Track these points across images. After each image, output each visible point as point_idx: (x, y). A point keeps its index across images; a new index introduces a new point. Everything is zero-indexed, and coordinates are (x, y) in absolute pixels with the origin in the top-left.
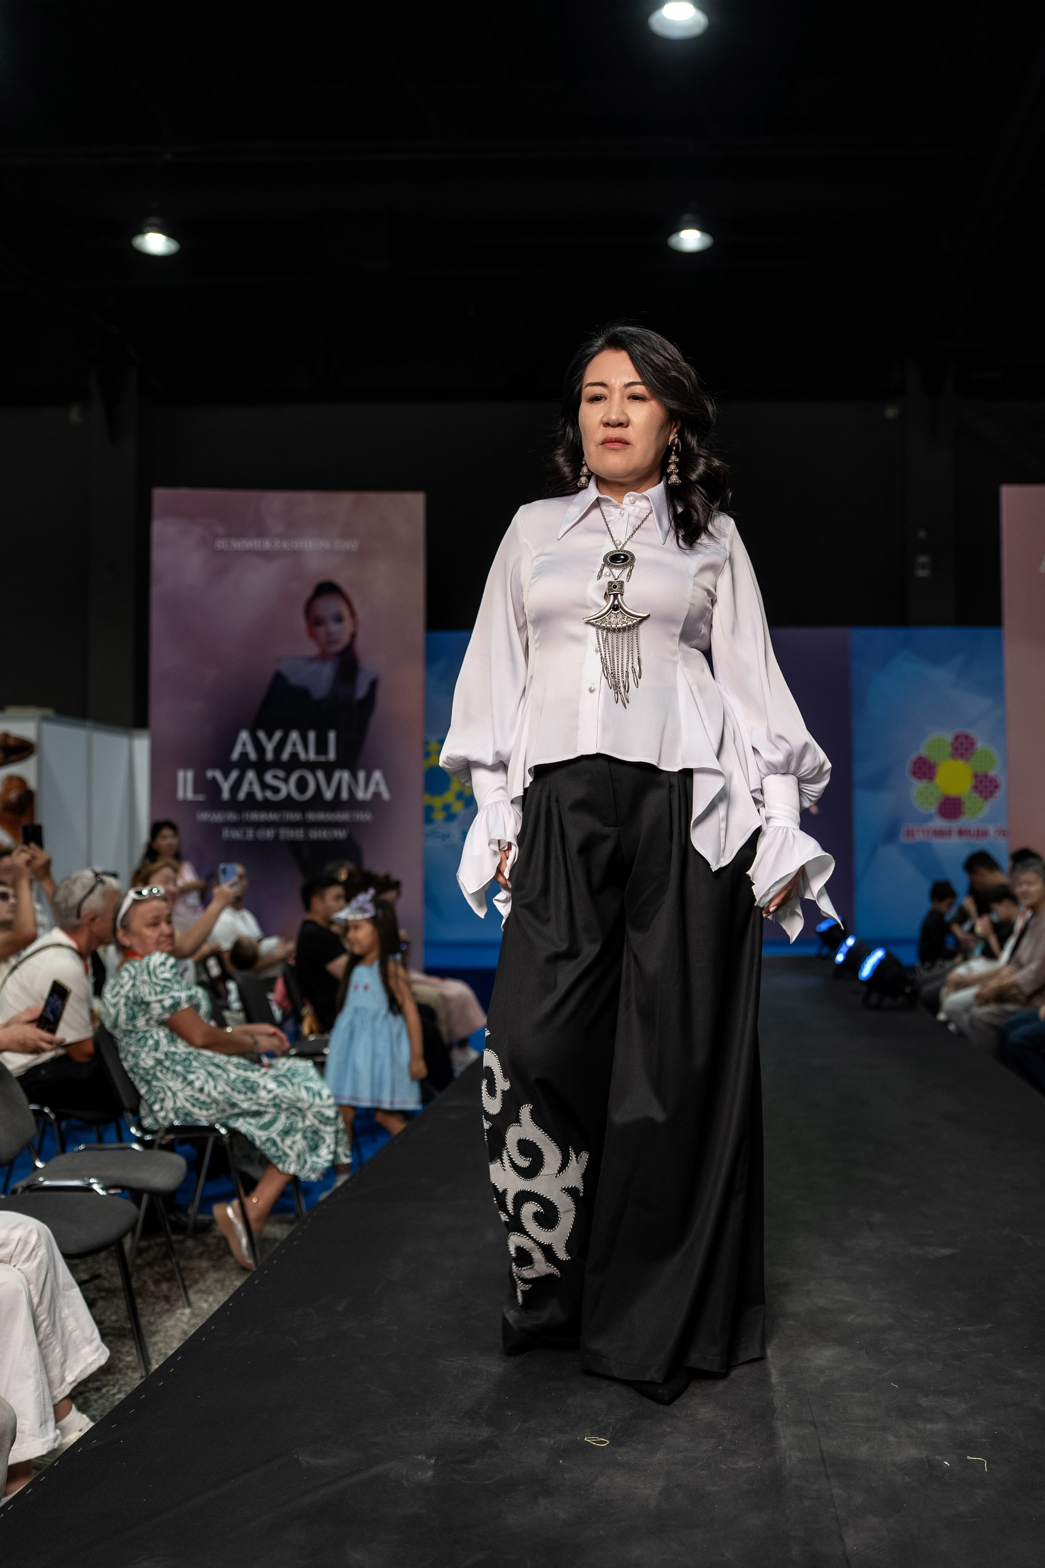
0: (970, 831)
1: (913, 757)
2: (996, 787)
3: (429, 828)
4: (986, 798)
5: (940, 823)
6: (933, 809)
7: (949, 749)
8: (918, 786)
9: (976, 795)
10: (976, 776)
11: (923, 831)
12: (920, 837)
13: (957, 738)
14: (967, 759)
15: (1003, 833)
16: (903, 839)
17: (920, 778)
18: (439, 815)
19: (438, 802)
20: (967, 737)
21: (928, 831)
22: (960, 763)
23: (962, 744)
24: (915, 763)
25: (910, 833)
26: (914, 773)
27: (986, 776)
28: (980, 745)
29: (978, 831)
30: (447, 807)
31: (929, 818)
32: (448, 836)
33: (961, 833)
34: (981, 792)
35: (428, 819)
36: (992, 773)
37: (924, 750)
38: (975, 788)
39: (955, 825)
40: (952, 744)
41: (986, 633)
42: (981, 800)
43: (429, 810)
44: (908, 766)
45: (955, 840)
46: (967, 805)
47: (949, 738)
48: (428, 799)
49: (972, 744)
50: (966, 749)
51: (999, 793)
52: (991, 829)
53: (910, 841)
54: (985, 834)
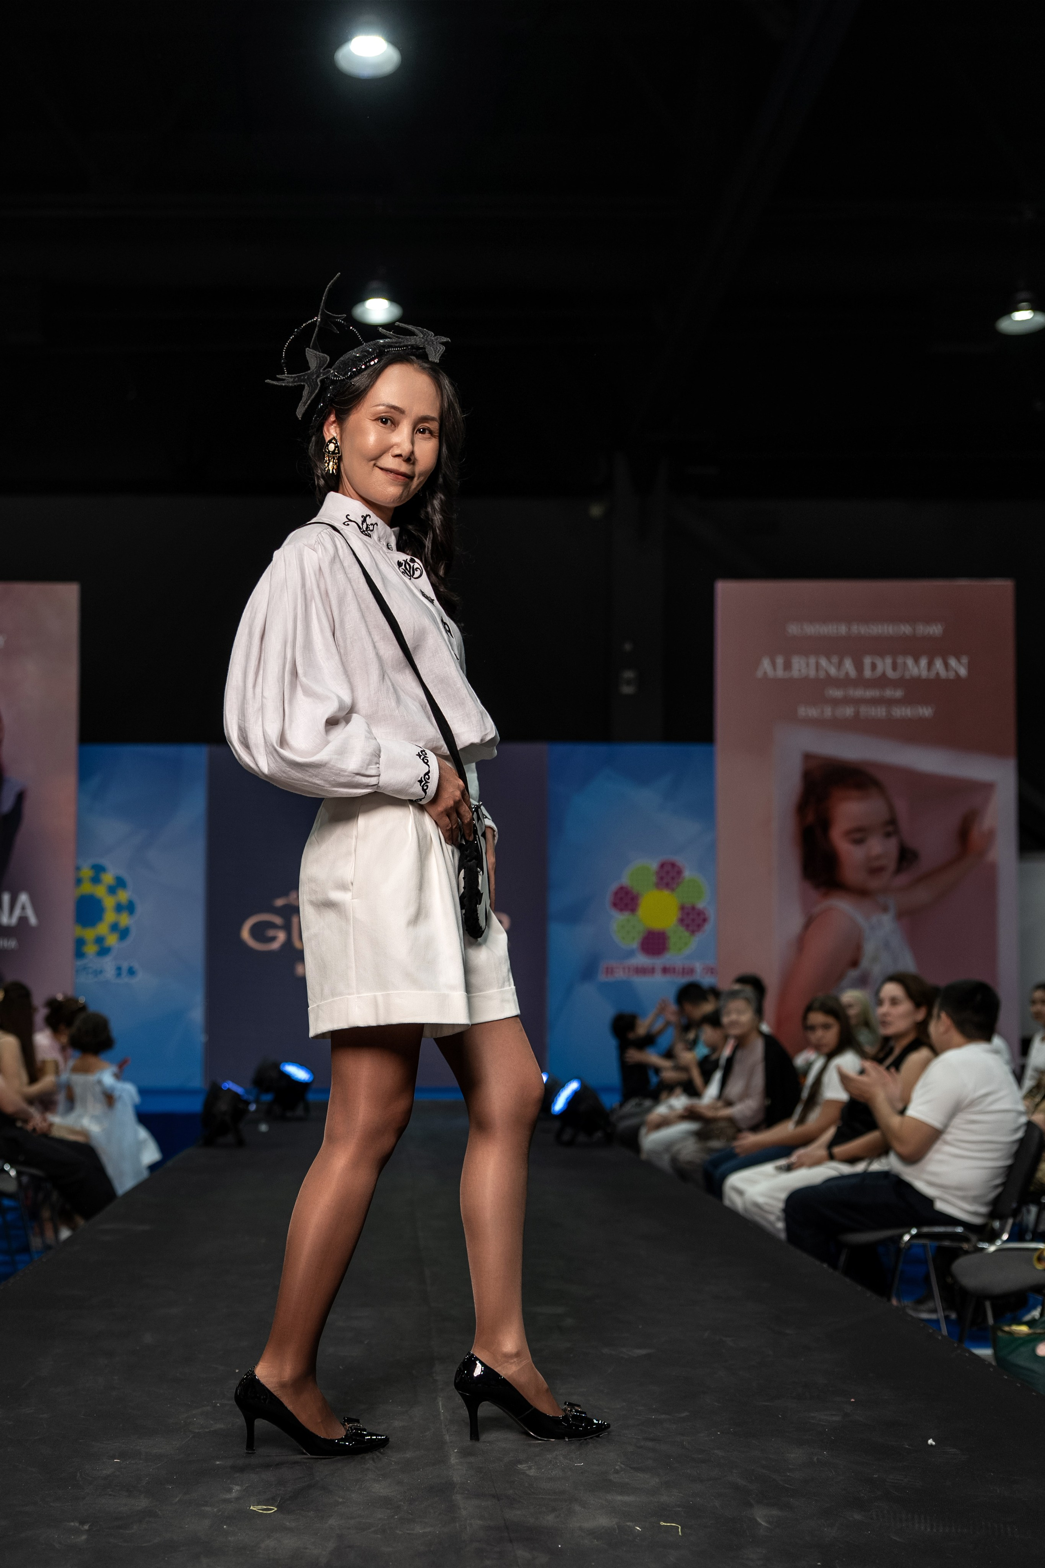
0: (674, 969)
1: (614, 887)
2: (705, 920)
3: (80, 963)
4: (693, 932)
5: (641, 960)
6: (635, 944)
7: (654, 879)
8: (619, 918)
9: (681, 929)
10: (682, 908)
11: (624, 968)
12: (620, 975)
13: (662, 866)
14: (673, 890)
15: (711, 971)
16: (602, 977)
17: (621, 910)
18: (91, 949)
19: (89, 934)
20: (673, 865)
21: (629, 968)
22: (666, 893)
23: (668, 872)
24: (616, 894)
25: (610, 971)
26: (615, 905)
27: (693, 908)
28: (687, 874)
29: (683, 969)
30: (100, 940)
31: (630, 954)
32: (101, 972)
33: (665, 970)
34: (687, 926)
35: (79, 953)
36: (701, 905)
37: (626, 880)
38: (681, 921)
39: (658, 962)
40: (657, 873)
41: (696, 750)
42: (687, 934)
43: (80, 943)
44: (609, 897)
45: (659, 978)
46: (673, 940)
47: (654, 865)
48: (79, 931)
49: (679, 872)
50: (673, 878)
51: (708, 927)
52: (698, 966)
53: (610, 979)
54: (691, 971)
